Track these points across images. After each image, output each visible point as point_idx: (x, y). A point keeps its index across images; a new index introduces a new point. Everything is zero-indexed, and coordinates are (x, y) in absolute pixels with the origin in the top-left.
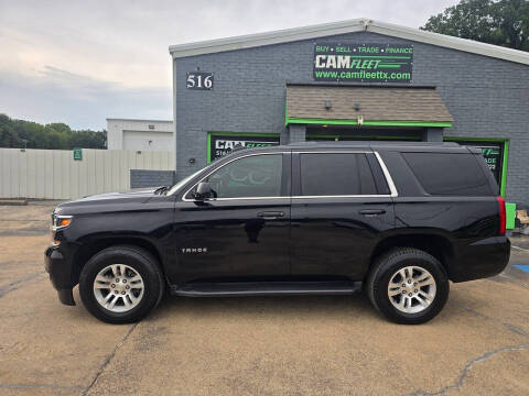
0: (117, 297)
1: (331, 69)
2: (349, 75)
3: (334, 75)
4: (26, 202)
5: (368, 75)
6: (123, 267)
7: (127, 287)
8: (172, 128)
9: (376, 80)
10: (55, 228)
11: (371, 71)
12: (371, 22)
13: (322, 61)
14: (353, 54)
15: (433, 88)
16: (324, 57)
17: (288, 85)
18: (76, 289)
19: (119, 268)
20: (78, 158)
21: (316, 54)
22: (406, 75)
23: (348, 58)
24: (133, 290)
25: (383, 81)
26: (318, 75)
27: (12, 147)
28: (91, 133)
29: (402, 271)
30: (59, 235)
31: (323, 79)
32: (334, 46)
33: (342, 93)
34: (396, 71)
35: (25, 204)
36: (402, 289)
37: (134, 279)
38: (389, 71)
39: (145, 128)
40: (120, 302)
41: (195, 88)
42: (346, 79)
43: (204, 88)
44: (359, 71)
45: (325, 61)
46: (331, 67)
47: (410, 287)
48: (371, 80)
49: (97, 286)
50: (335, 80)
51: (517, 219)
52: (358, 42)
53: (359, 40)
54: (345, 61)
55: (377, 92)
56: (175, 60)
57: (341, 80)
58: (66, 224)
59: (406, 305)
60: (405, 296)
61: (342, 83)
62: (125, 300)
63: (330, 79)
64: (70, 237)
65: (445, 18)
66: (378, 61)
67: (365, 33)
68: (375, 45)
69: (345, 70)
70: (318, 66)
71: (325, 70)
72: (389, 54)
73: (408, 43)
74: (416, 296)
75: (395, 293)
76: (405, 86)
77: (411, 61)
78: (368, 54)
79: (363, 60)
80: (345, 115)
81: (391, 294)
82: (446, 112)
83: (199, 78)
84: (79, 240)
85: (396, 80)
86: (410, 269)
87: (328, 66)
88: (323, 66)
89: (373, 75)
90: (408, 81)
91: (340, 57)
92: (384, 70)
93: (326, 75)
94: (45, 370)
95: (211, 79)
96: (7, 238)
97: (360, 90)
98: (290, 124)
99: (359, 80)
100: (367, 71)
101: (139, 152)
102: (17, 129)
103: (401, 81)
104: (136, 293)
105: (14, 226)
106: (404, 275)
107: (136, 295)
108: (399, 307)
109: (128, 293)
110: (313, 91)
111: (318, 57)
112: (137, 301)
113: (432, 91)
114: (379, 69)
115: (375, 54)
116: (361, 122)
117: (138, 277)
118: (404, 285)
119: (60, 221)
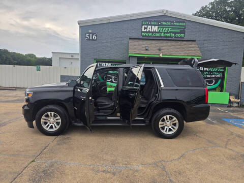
0: (50, 125)
1: (149, 32)
2: (157, 35)
3: (151, 34)
4: (15, 89)
5: (166, 35)
6: (53, 113)
7: (54, 121)
8: (79, 57)
9: (169, 37)
10: (26, 97)
11: (167, 33)
12: (167, 11)
13: (145, 28)
14: (159, 25)
15: (195, 41)
16: (146, 26)
17: (130, 39)
18: (34, 122)
19: (51, 114)
20: (38, 70)
21: (143, 25)
22: (183, 35)
23: (157, 27)
24: (57, 123)
25: (172, 37)
26: (144, 34)
27: (9, 64)
28: (46, 58)
29: (165, 117)
30: (27, 100)
31: (145, 36)
32: (151, 21)
33: (154, 42)
34: (178, 33)
35: (15, 90)
36: (165, 124)
37: (57, 118)
38: (175, 33)
39: (69, 56)
40: (51, 127)
41: (89, 39)
42: (155, 37)
43: (93, 40)
44: (161, 33)
45: (147, 28)
46: (149, 31)
47: (168, 123)
48: (167, 37)
49: (42, 121)
50: (151, 36)
51: (230, 100)
52: (161, 20)
53: (162, 19)
54: (155, 28)
55: (169, 43)
56: (80, 27)
57: (153, 37)
58: (30, 96)
59: (166, 131)
60: (166, 127)
61: (154, 38)
62: (53, 126)
63: (149, 36)
64: (32, 101)
65: (208, 7)
66: (170, 29)
67: (164, 16)
68: (169, 22)
69: (155, 32)
70: (143, 30)
71: (146, 32)
72: (175, 25)
73: (184, 21)
74: (170, 127)
75: (162, 126)
76: (182, 40)
77: (185, 28)
78: (166, 25)
79: (163, 28)
80: (154, 52)
81: (160, 126)
82: (199, 52)
83: (91, 35)
84: (35, 102)
85: (178, 37)
86: (168, 116)
87: (148, 31)
88: (146, 30)
89: (168, 35)
90: (183, 37)
91: (153, 27)
92: (173, 33)
93: (147, 34)
94: (21, 150)
95: (96, 36)
96: (7, 103)
97: (161, 41)
98: (130, 56)
99: (162, 37)
100: (165, 33)
101: (65, 68)
102: (12, 56)
103: (180, 37)
104: (58, 124)
105: (10, 99)
106: (165, 119)
107: (58, 125)
108: (164, 132)
109: (55, 124)
110: (141, 42)
111: (143, 26)
112: (58, 127)
113: (194, 43)
114: (170, 32)
115: (169, 25)
116: (161, 55)
117: (59, 117)
118: (166, 123)
119: (28, 94)
